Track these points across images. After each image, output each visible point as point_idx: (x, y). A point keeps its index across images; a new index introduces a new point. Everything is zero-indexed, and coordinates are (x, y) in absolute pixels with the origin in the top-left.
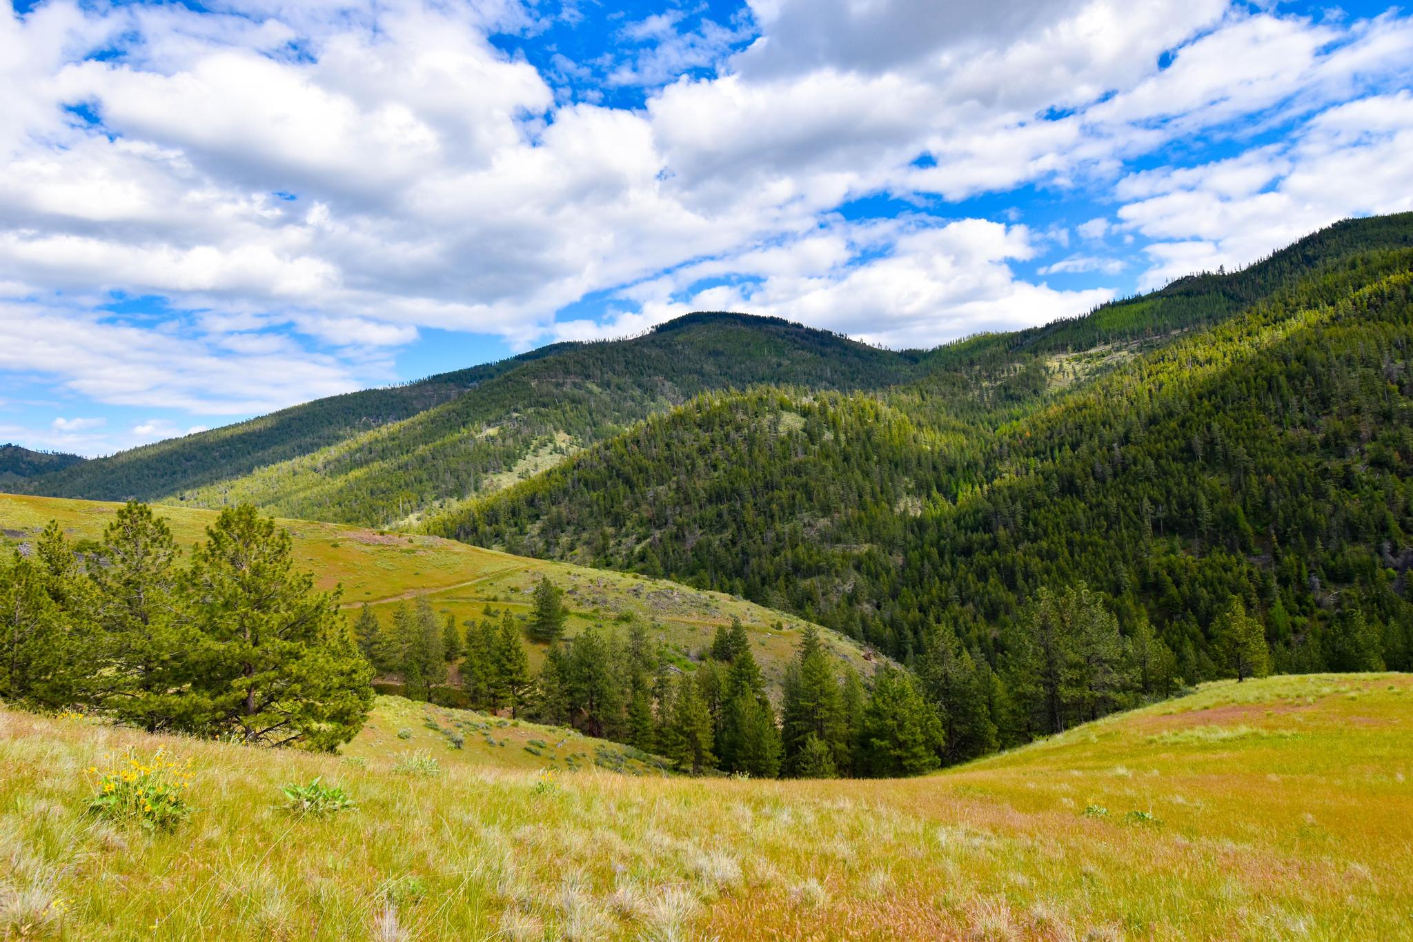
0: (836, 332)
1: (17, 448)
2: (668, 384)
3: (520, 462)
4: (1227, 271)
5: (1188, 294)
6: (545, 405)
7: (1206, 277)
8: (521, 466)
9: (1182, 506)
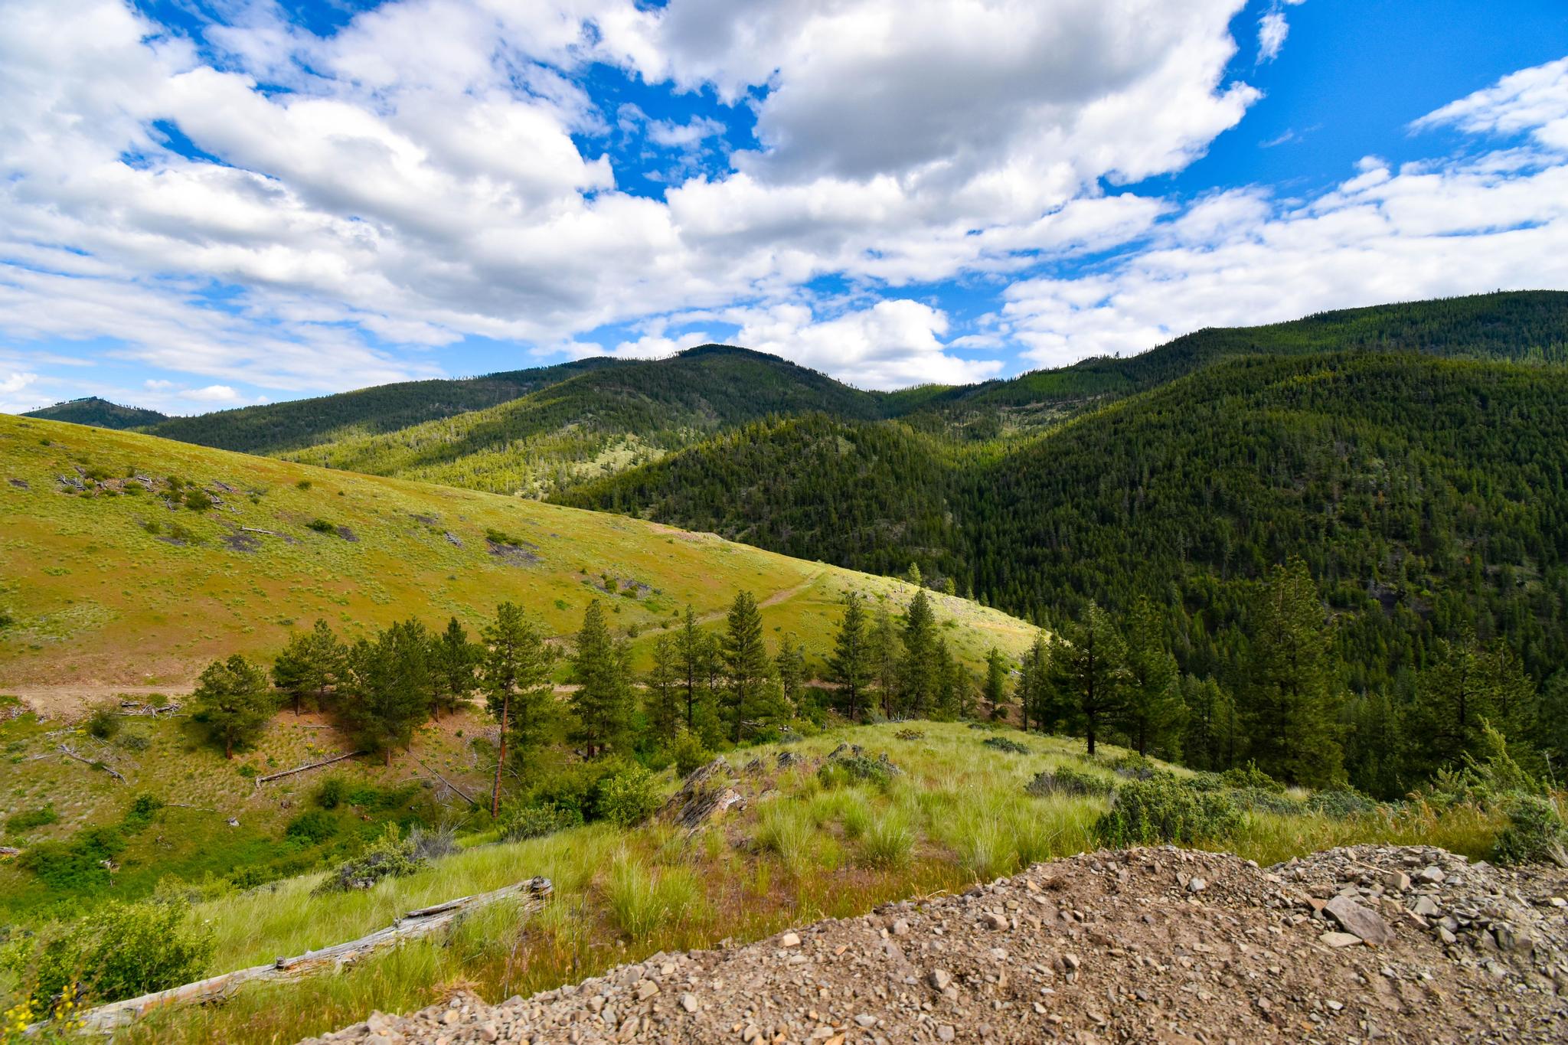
0: (820, 371)
1: (102, 401)
2: (704, 401)
3: (600, 455)
4: (1122, 356)
5: (1096, 370)
6: (612, 409)
7: (1106, 359)
8: (602, 459)
9: (1204, 539)
